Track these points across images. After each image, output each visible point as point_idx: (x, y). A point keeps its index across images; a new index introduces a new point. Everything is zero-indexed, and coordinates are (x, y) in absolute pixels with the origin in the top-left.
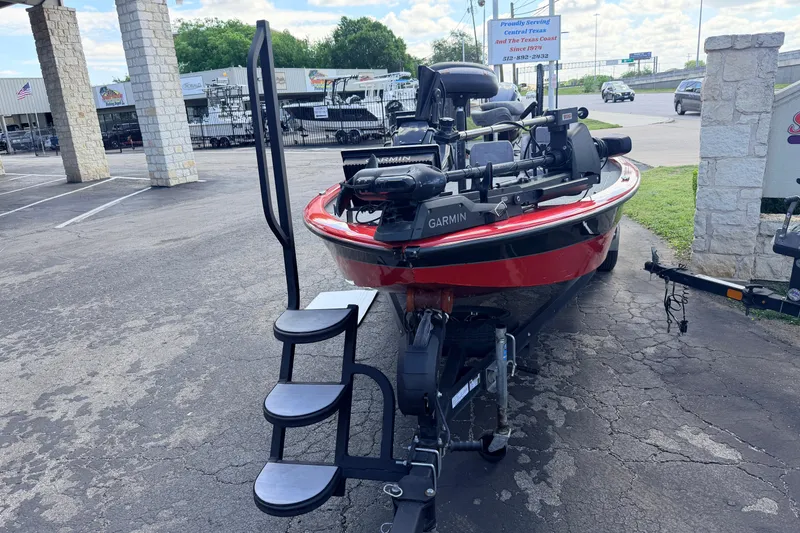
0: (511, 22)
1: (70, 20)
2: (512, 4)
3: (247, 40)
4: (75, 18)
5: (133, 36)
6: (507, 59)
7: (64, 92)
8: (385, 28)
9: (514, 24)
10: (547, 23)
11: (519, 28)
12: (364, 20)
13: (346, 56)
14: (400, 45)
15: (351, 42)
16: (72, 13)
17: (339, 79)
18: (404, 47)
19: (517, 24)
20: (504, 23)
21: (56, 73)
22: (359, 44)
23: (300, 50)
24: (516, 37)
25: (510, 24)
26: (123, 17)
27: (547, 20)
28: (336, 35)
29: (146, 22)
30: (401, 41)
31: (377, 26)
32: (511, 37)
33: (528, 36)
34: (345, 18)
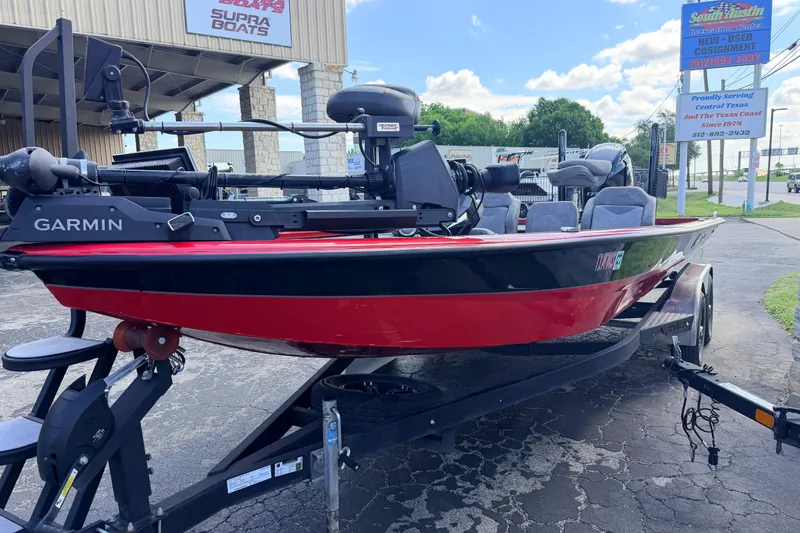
0: (705, 96)
1: (270, 98)
2: (723, 81)
3: (446, 121)
4: (274, 96)
5: (310, 110)
6: (700, 136)
7: (257, 157)
8: (583, 108)
9: (707, 98)
10: (751, 96)
11: (714, 102)
12: (563, 101)
13: (539, 136)
14: (597, 124)
15: (544, 122)
16: (272, 91)
17: (513, 154)
18: (601, 126)
19: (712, 98)
20: (695, 97)
21: (253, 141)
22: (554, 124)
23: (493, 130)
24: (709, 112)
25: (703, 98)
26: (304, 94)
27: (750, 93)
28: (532, 116)
29: (321, 98)
30: (598, 120)
31: (575, 107)
32: (705, 111)
33: (725, 110)
34: (543, 99)
